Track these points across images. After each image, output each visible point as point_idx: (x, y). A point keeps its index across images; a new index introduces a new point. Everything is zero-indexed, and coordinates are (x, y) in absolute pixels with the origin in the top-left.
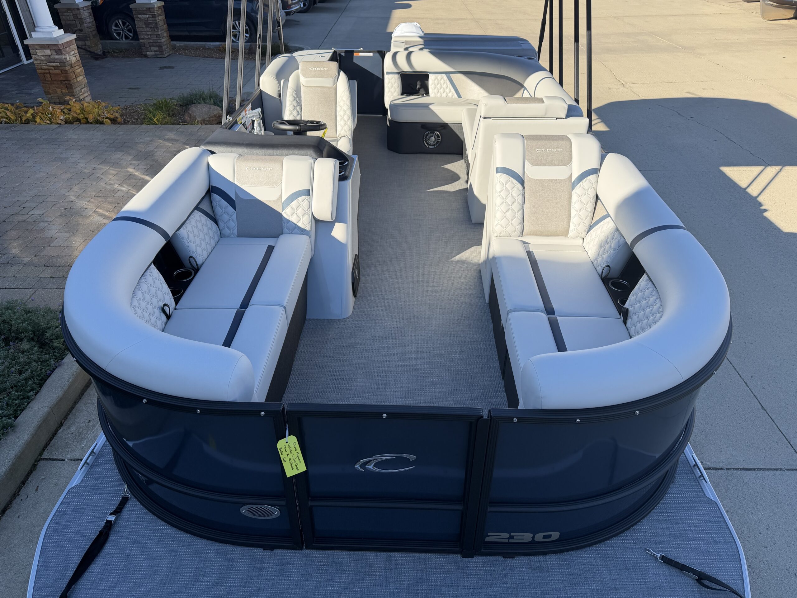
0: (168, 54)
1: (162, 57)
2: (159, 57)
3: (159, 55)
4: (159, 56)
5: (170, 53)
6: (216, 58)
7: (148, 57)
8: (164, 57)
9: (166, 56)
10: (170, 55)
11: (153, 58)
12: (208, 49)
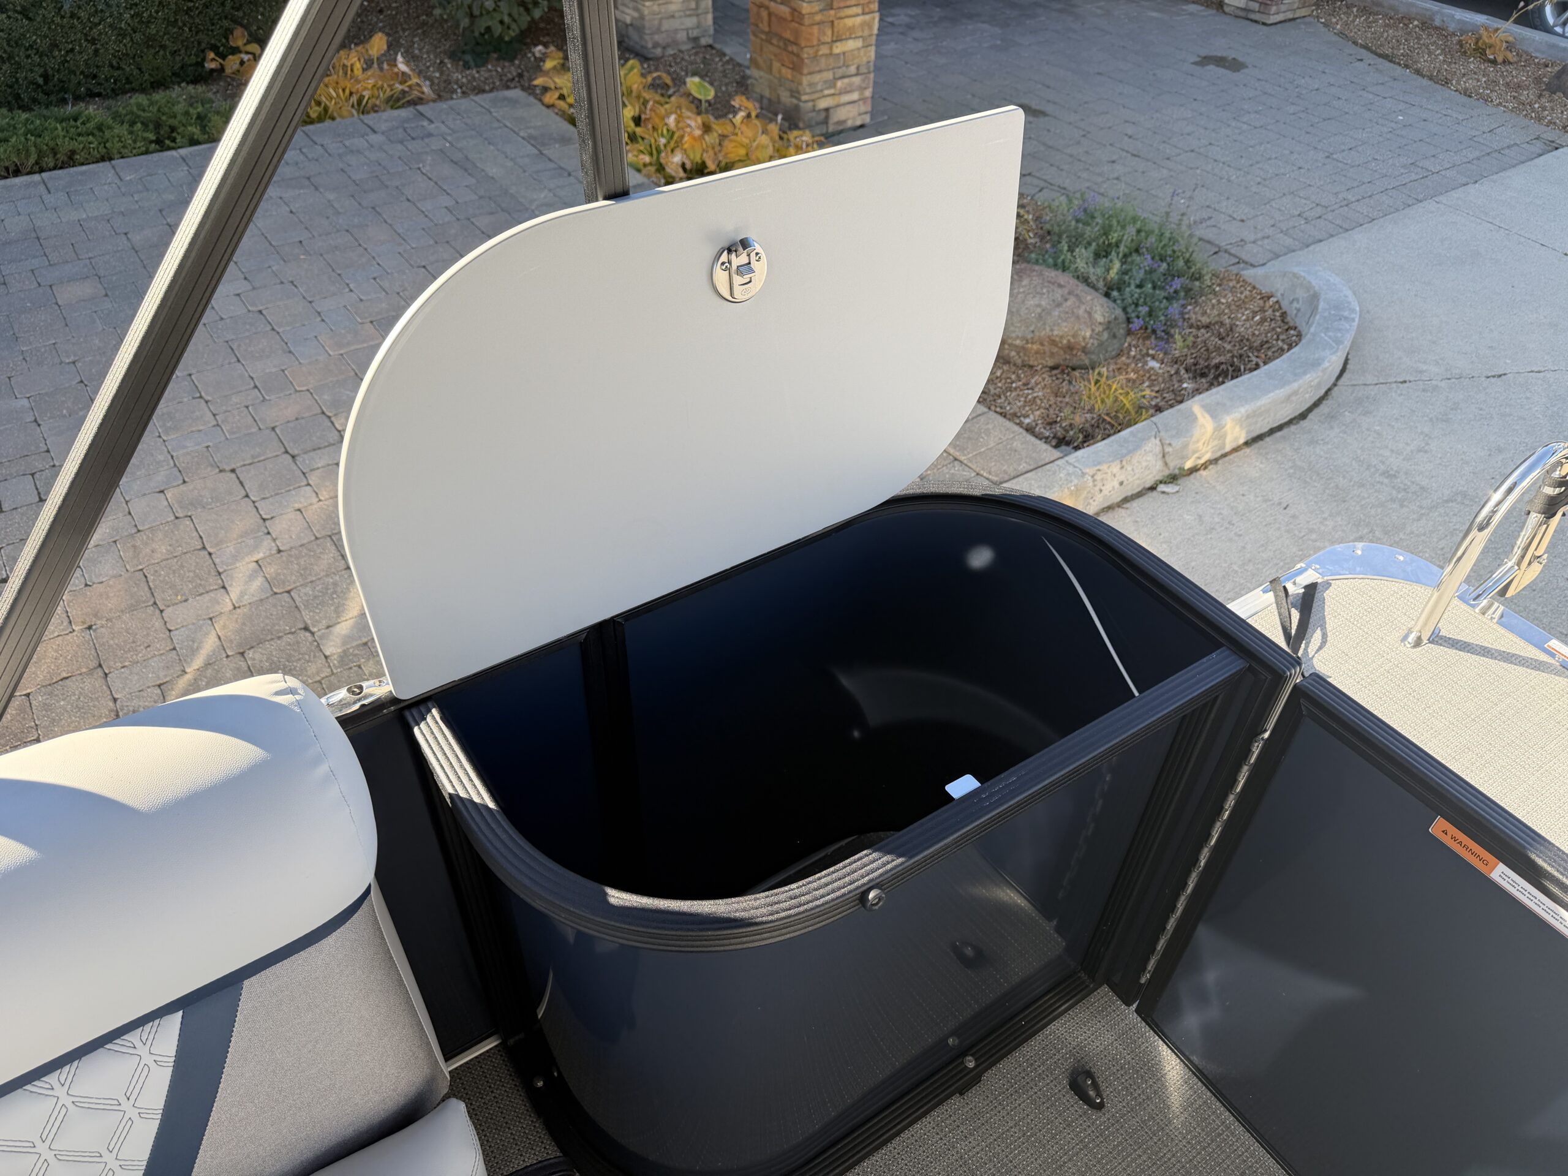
0: (1290, 15)
1: (1256, 22)
2: (1252, 20)
3: (1253, 11)
4: (1253, 16)
5: (1296, 16)
6: (1418, 72)
7: (1224, 12)
8: (1264, 24)
9: (1269, 22)
10: (1294, 19)
11: (1237, 17)
12: (1437, 28)
